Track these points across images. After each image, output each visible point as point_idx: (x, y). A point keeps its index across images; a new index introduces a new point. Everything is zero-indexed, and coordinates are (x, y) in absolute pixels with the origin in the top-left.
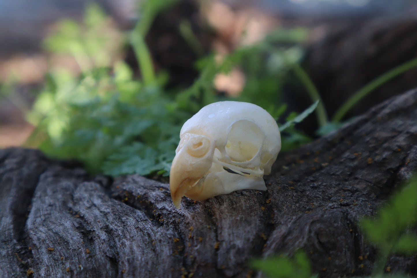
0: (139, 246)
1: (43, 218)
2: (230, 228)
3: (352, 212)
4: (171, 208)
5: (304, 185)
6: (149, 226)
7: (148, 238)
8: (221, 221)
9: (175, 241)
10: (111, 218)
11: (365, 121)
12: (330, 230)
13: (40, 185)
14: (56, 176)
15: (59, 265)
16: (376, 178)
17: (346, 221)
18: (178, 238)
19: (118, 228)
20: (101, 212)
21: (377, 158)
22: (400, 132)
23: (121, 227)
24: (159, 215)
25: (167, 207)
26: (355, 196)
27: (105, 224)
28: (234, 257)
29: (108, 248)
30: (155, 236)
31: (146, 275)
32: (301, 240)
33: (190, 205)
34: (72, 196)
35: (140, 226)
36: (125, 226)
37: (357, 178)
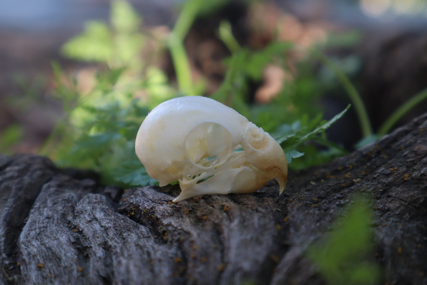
0: (136, 266)
1: (38, 231)
2: (238, 248)
3: (379, 233)
4: (178, 224)
5: (330, 202)
6: (150, 243)
7: (147, 256)
8: (229, 240)
9: (176, 261)
10: (111, 233)
11: (406, 132)
13: (42, 195)
16: (411, 196)
18: (181, 258)
19: (118, 245)
20: (102, 226)
21: (416, 174)
23: (120, 244)
24: (164, 232)
25: (173, 223)
26: (385, 216)
27: (104, 239)
29: (103, 267)
30: (155, 255)
33: (199, 221)
34: (73, 208)
35: (141, 244)
36: (124, 242)
37: (389, 196)
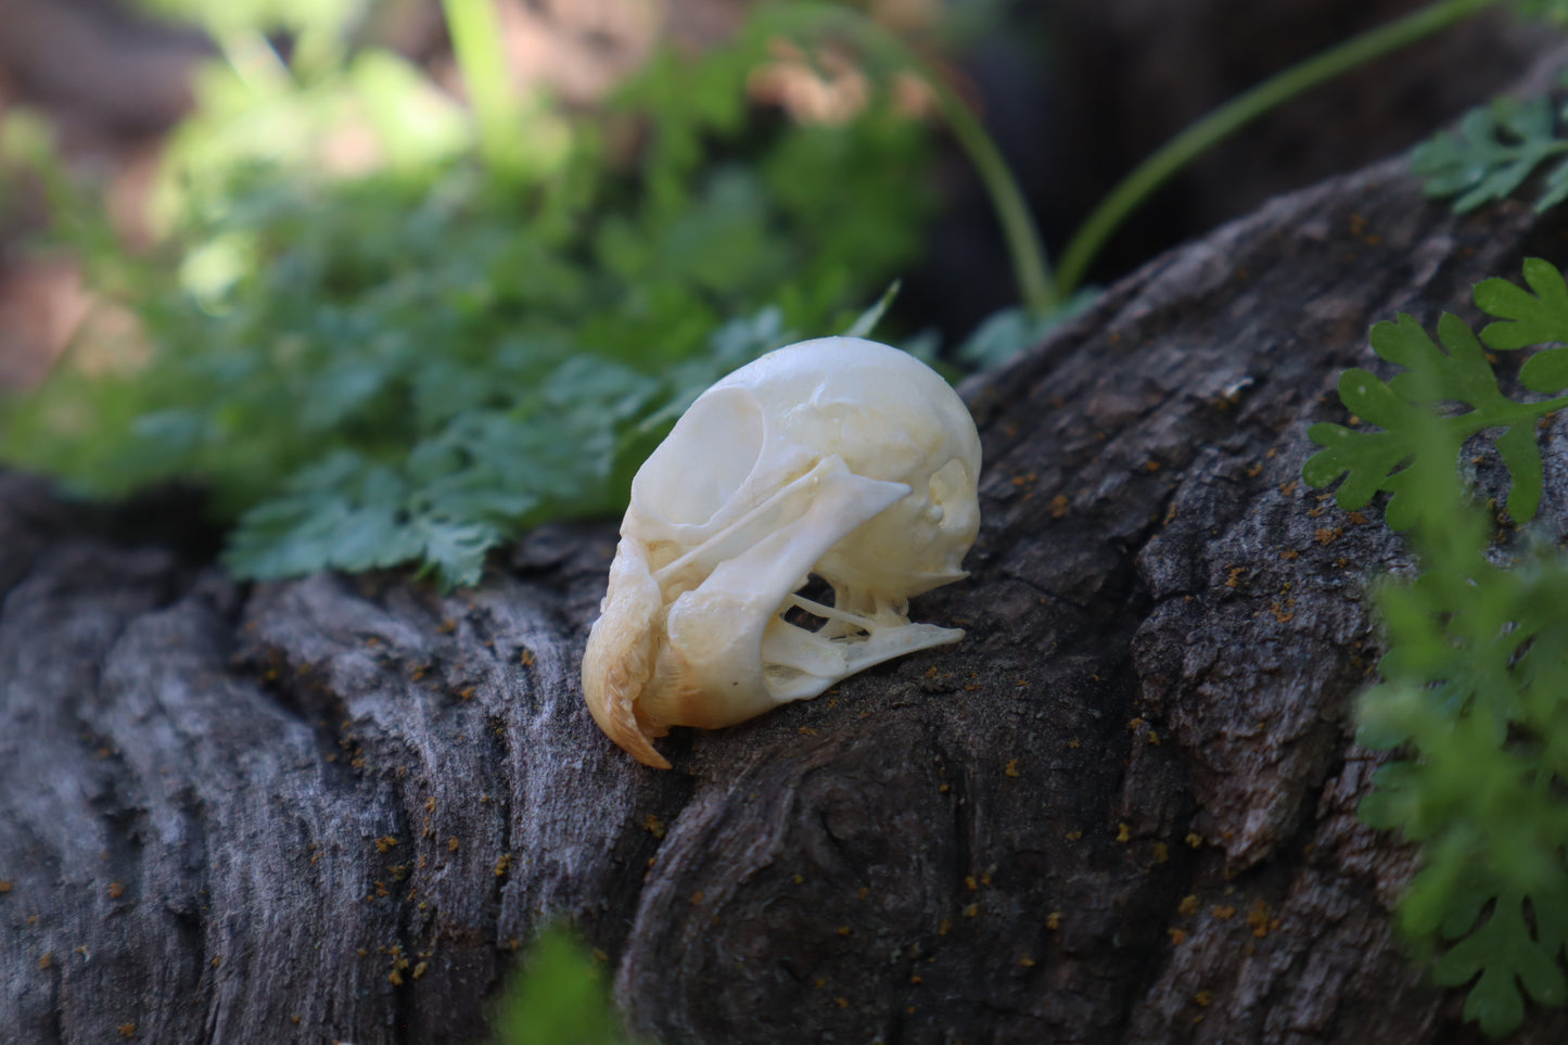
0: (268, 872)
2: (547, 800)
3: (956, 717)
4: (390, 719)
6: (308, 792)
7: (300, 838)
8: (523, 775)
9: (382, 847)
10: (206, 755)
12: (865, 797)
14: (65, 593)
15: (19, 946)
16: (1068, 574)
17: (932, 752)
18: (396, 836)
19: (223, 799)
20: (178, 734)
21: (1084, 497)
22: (1170, 395)
23: (228, 794)
24: (354, 745)
25: (378, 717)
26: (980, 654)
27: (186, 780)
28: (551, 905)
29: (177, 880)
30: (322, 831)
31: (283, 972)
32: (763, 839)
33: (454, 704)
34: (96, 671)
35: (286, 795)
36: (240, 789)
37: (1006, 576)
